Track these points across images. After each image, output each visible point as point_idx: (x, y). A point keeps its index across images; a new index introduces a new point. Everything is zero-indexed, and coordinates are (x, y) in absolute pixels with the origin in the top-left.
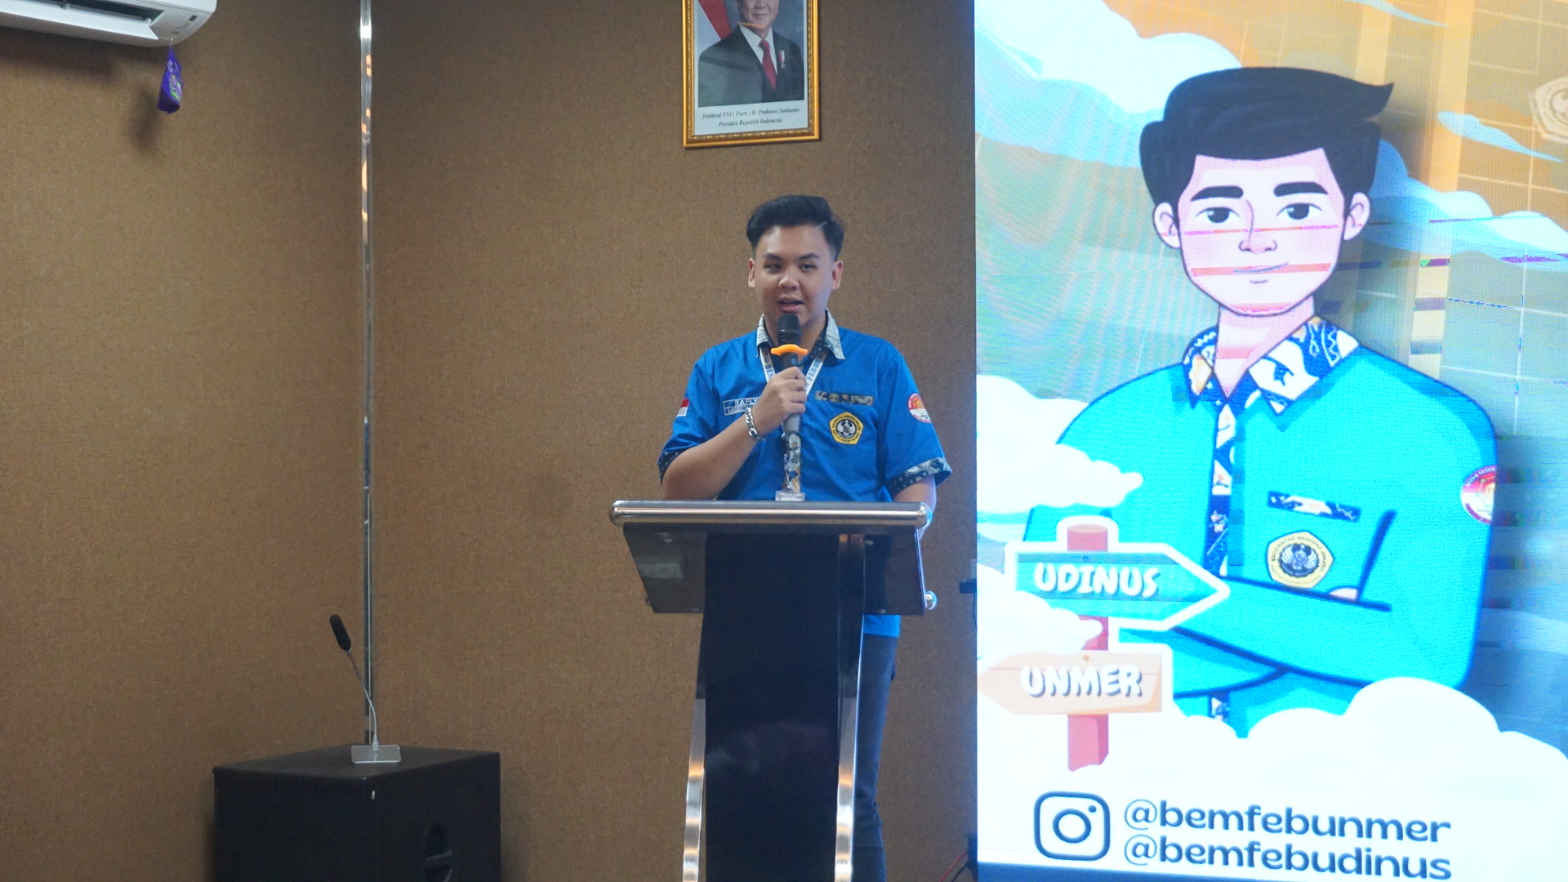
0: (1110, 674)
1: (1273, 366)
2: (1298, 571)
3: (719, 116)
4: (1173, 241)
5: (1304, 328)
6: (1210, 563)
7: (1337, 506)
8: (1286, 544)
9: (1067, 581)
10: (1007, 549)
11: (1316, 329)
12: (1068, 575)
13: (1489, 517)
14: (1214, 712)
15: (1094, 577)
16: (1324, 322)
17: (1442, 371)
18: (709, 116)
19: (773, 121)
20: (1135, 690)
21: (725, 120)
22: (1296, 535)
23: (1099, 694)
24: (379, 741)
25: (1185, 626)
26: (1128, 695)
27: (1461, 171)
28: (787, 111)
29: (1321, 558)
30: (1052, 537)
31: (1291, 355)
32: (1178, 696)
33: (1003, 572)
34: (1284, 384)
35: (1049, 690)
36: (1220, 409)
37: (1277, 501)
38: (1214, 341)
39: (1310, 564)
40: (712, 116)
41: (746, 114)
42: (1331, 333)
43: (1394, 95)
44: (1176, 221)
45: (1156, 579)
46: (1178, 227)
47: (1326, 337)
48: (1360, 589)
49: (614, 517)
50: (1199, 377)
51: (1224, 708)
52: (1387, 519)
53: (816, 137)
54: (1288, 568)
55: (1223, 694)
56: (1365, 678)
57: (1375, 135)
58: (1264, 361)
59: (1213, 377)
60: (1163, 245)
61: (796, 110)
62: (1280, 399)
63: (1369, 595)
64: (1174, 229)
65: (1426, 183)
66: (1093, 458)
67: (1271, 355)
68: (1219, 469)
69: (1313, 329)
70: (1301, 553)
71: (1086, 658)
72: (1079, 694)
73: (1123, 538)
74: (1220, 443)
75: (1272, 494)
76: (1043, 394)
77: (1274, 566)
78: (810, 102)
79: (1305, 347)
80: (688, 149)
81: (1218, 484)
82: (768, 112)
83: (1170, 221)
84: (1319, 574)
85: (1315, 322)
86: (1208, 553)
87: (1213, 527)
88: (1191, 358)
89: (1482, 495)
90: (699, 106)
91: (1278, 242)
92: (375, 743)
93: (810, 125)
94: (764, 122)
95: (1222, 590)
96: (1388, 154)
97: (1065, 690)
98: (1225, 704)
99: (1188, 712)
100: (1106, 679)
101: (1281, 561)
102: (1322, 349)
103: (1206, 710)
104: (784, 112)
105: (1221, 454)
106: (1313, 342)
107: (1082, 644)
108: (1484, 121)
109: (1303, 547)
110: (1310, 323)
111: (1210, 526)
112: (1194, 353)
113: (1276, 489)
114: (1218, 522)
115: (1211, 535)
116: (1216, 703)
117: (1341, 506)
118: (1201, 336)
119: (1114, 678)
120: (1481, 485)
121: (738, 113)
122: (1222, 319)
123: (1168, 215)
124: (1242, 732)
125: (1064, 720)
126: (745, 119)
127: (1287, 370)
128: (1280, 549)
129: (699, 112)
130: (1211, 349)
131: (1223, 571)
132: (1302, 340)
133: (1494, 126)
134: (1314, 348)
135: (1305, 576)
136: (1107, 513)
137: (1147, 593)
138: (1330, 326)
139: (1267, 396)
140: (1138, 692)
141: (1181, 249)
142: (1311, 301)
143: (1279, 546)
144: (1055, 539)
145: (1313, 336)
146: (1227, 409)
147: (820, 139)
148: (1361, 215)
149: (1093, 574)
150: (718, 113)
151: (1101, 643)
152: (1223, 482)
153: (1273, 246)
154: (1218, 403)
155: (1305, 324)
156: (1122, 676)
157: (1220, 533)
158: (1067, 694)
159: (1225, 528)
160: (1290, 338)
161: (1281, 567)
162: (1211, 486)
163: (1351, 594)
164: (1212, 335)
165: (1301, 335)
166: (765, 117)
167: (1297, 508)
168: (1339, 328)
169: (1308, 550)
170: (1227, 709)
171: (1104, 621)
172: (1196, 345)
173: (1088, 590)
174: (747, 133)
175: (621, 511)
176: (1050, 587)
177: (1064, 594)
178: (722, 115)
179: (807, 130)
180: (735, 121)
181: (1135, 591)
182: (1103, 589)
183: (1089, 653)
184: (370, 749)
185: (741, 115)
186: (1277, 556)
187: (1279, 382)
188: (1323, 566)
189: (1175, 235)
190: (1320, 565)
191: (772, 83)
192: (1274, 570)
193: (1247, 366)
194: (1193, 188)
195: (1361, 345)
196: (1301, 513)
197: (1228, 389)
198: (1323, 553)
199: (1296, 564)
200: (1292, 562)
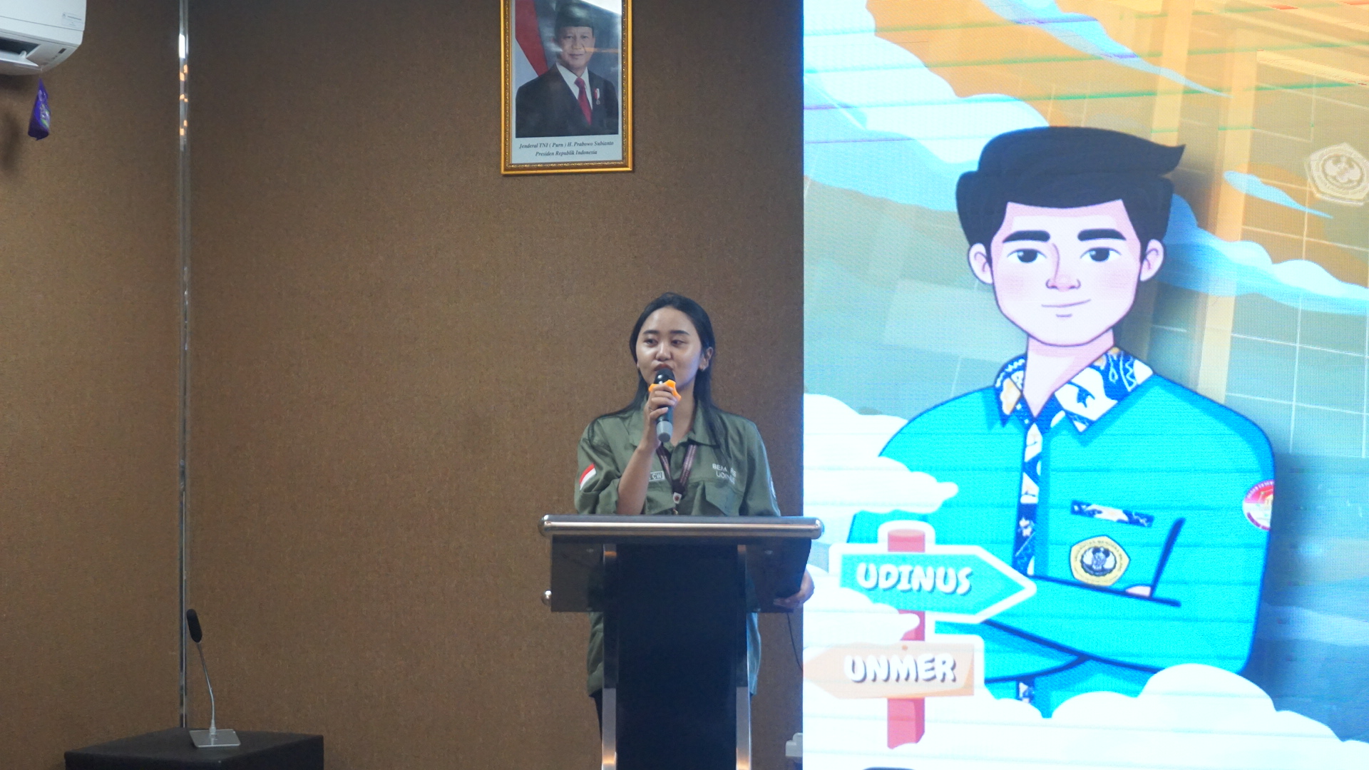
0: (926, 662)
1: (1076, 390)
2: (1097, 571)
3: (536, 146)
4: (987, 278)
5: (1104, 357)
6: (1019, 565)
7: (1133, 514)
8: (1087, 548)
9: (887, 579)
10: (831, 550)
11: (1115, 358)
12: (888, 574)
13: (1268, 525)
14: (1021, 695)
15: (913, 575)
16: (1122, 353)
17: (1227, 397)
18: (526, 146)
19: (588, 153)
20: (950, 676)
21: (544, 150)
22: (1096, 540)
23: (917, 680)
24: (216, 723)
25: (995, 619)
26: (943, 680)
27: (1245, 223)
28: (602, 144)
29: (1118, 559)
30: (873, 539)
32: (988, 681)
33: (827, 570)
34: (1086, 405)
35: (870, 676)
36: (1028, 428)
37: (1079, 509)
38: (1023, 368)
39: (1109, 564)
40: (529, 146)
41: (562, 145)
42: (1128, 363)
43: (1185, 156)
44: (989, 260)
45: (969, 577)
46: (991, 266)
47: (1124, 365)
48: (1153, 587)
49: (541, 530)
50: (1009, 400)
51: (1030, 692)
52: (1178, 526)
53: (629, 169)
54: (1088, 569)
55: (1029, 679)
56: (1160, 666)
57: (1169, 188)
58: (1067, 386)
59: (1022, 400)
60: (977, 281)
61: (611, 144)
62: (1082, 419)
63: (1161, 592)
64: (987, 266)
65: (1214, 233)
66: (912, 470)
67: (1073, 381)
68: (1027, 480)
69: (1112, 357)
70: (1101, 555)
71: (905, 648)
72: (898, 680)
73: (939, 541)
74: (1028, 457)
75: (1075, 503)
76: (865, 411)
77: (1076, 565)
78: (624, 137)
79: (1105, 374)
80: (506, 176)
81: (1026, 493)
82: (583, 144)
83: (984, 260)
84: (1116, 574)
85: (1114, 352)
86: (1018, 553)
87: (1021, 532)
88: (1002, 382)
89: (1261, 505)
90: (518, 136)
91: (1081, 280)
92: (213, 728)
93: (624, 158)
94: (580, 153)
95: (1030, 588)
96: (1180, 207)
97: (885, 677)
98: (1031, 688)
99: (998, 695)
100: (923, 667)
101: (1082, 562)
102: (1120, 378)
103: (1014, 693)
104: (599, 144)
105: (1029, 468)
106: (1112, 370)
107: (901, 635)
108: (1265, 180)
109: (1102, 549)
110: (1110, 353)
111: (1019, 530)
112: (1005, 378)
113: (1079, 498)
114: (1026, 527)
115: (1019, 539)
116: (1023, 687)
117: (1137, 514)
118: (1011, 362)
119: (930, 665)
120: (1261, 497)
121: (554, 144)
122: (1030, 348)
123: (982, 255)
124: (1047, 713)
125: (884, 703)
126: (561, 150)
127: (1091, 395)
128: (1082, 552)
130: (1020, 374)
131: (1031, 571)
132: (1102, 368)
133: (1274, 185)
134: (1113, 376)
135: (1104, 575)
136: (924, 518)
137: (961, 590)
138: (1128, 356)
139: (1070, 416)
140: (952, 678)
141: (993, 285)
143: (1081, 549)
144: (875, 540)
146: (1034, 428)
147: (633, 171)
148: (1156, 260)
149: (911, 573)
151: (919, 634)
152: (1030, 492)
153: (1076, 284)
154: (1027, 421)
155: (1106, 353)
156: (937, 664)
157: (1027, 537)
158: (887, 679)
159: (1032, 533)
160: (1091, 366)
161: (1083, 567)
162: (1020, 496)
163: (1145, 591)
164: (1021, 362)
165: (1102, 364)
166: (581, 149)
167: (1097, 516)
168: (1135, 358)
169: (1107, 553)
170: (1033, 692)
171: (921, 615)
172: (1007, 370)
173: (907, 587)
174: (564, 163)
175: (549, 524)
176: (871, 584)
177: (885, 590)
178: (539, 145)
179: (622, 163)
180: (551, 152)
181: (950, 588)
182: (921, 586)
183: (908, 643)
184: (209, 732)
185: (557, 146)
186: (1079, 558)
187: (1081, 404)
188: (1121, 567)
189: (989, 273)
190: (1118, 566)
191: (588, 118)
192: (1076, 570)
193: (1053, 389)
194: (1004, 231)
195: (1155, 373)
196: (1101, 520)
197: (1035, 411)
198: (1120, 555)
199: (1096, 564)
200: (1093, 563)
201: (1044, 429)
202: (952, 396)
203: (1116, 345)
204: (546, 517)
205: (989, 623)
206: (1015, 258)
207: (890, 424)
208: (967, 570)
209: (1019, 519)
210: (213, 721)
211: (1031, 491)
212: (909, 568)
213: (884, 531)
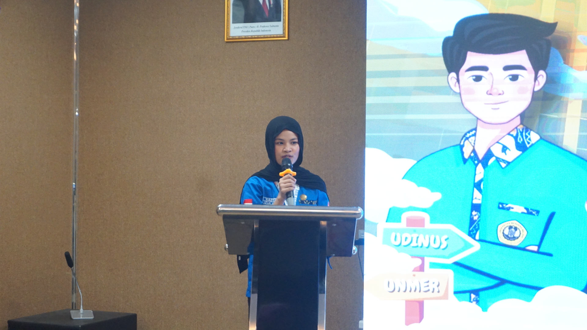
0: (425, 283)
1: (501, 146)
2: (511, 238)
3: (241, 28)
4: (457, 90)
5: (516, 130)
6: (472, 234)
7: (530, 209)
8: (506, 226)
9: (406, 240)
10: (378, 226)
11: (521, 130)
12: (406, 238)
14: (472, 300)
15: (419, 239)
16: (525, 127)
17: (577, 150)
18: (237, 28)
19: (266, 31)
20: (436, 290)
21: (245, 30)
22: (510, 222)
23: (420, 291)
24: (83, 308)
25: (459, 262)
26: (433, 292)
28: (273, 26)
29: (522, 232)
30: (399, 221)
31: (510, 142)
32: (455, 293)
33: (376, 236)
34: (506, 154)
35: (397, 289)
36: (476, 165)
37: (502, 207)
38: (475, 135)
39: (517, 234)
40: (239, 28)
41: (254, 27)
42: (528, 132)
43: (558, 28)
44: (458, 80)
45: (447, 240)
46: (459, 83)
47: (525, 133)
48: (539, 246)
49: (218, 212)
50: (467, 151)
51: (477, 299)
52: (552, 215)
53: (286, 38)
54: (506, 237)
55: (476, 292)
56: (542, 287)
57: (549, 44)
58: (497, 144)
59: (474, 151)
60: (452, 91)
61: (277, 26)
62: (504, 161)
64: (457, 84)
65: (572, 67)
66: (419, 186)
67: (500, 142)
68: (476, 192)
69: (519, 130)
70: (513, 230)
71: (414, 275)
72: (410, 291)
73: (433, 221)
74: (477, 180)
75: (500, 203)
76: (395, 156)
77: (500, 235)
78: (284, 23)
79: (516, 138)
80: (227, 42)
81: (476, 198)
82: (264, 27)
83: (455, 81)
84: (521, 239)
85: (521, 127)
86: (471, 229)
87: (473, 218)
88: (464, 142)
90: (233, 23)
91: (504, 92)
92: (81, 309)
93: (284, 33)
94: (263, 31)
95: (477, 246)
96: (554, 53)
97: (404, 290)
98: (477, 297)
99: (460, 300)
100: (423, 285)
101: (503, 233)
102: (523, 140)
103: (469, 300)
104: (272, 26)
105: (477, 186)
106: (520, 136)
107: (413, 269)
109: (513, 227)
110: (518, 127)
111: (472, 217)
112: (465, 140)
113: (502, 201)
114: (475, 215)
115: (472, 221)
116: (473, 296)
117: (531, 209)
118: (469, 132)
119: (427, 284)
121: (250, 26)
122: (478, 125)
123: (455, 78)
124: (485, 309)
125: (404, 302)
126: (253, 29)
127: (508, 149)
128: (503, 228)
129: (232, 26)
130: (473, 138)
131: (477, 237)
132: (515, 135)
134: (520, 139)
135: (514, 240)
136: (424, 210)
137: (443, 246)
138: (527, 129)
139: (498, 160)
140: (438, 291)
141: (460, 94)
142: (519, 117)
143: (503, 226)
145: (519, 134)
146: (480, 165)
147: (288, 39)
148: (542, 80)
149: (418, 238)
150: (241, 26)
151: (421, 268)
153: (502, 93)
154: (476, 162)
155: (516, 128)
156: (430, 284)
157: (476, 220)
158: (405, 291)
159: (478, 218)
160: (509, 134)
161: (504, 236)
162: (472, 199)
163: (535, 248)
164: (474, 132)
165: (514, 133)
166: (263, 29)
167: (511, 210)
168: (531, 130)
169: (516, 229)
170: (478, 299)
171: (423, 259)
172: (466, 136)
173: (415, 245)
174: (255, 36)
175: (222, 209)
176: (398, 243)
177: (405, 246)
178: (243, 27)
179: (282, 35)
180: (249, 30)
181: (437, 245)
182: (422, 244)
183: (415, 273)
184: (80, 312)
185: (252, 27)
186: (502, 231)
187: (504, 153)
188: (522, 237)
189: (458, 87)
190: (521, 235)
191: (267, 14)
192: (500, 237)
193: (490, 146)
194: (466, 66)
195: (541, 138)
196: (512, 212)
197: (481, 157)
198: (523, 230)
199: (510, 235)
200: (509, 234)
201: (485, 165)
202: (439, 149)
203: (522, 123)
204: (220, 205)
205: (456, 263)
206: (471, 80)
207: (409, 163)
208: (446, 237)
209: (472, 211)
210: (82, 306)
211: (478, 198)
212: (417, 235)
213: (404, 216)
